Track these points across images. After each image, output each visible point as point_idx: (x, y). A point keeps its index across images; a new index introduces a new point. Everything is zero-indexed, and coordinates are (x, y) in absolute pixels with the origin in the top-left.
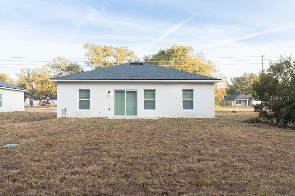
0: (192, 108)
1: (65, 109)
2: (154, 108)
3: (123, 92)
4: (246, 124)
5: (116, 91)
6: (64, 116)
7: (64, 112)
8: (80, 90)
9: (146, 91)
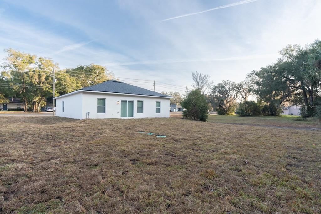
0: (160, 112)
1: (89, 113)
2: (142, 112)
3: (126, 101)
4: (184, 120)
5: (122, 101)
6: (88, 118)
7: (88, 115)
8: (99, 99)
9: (138, 101)
